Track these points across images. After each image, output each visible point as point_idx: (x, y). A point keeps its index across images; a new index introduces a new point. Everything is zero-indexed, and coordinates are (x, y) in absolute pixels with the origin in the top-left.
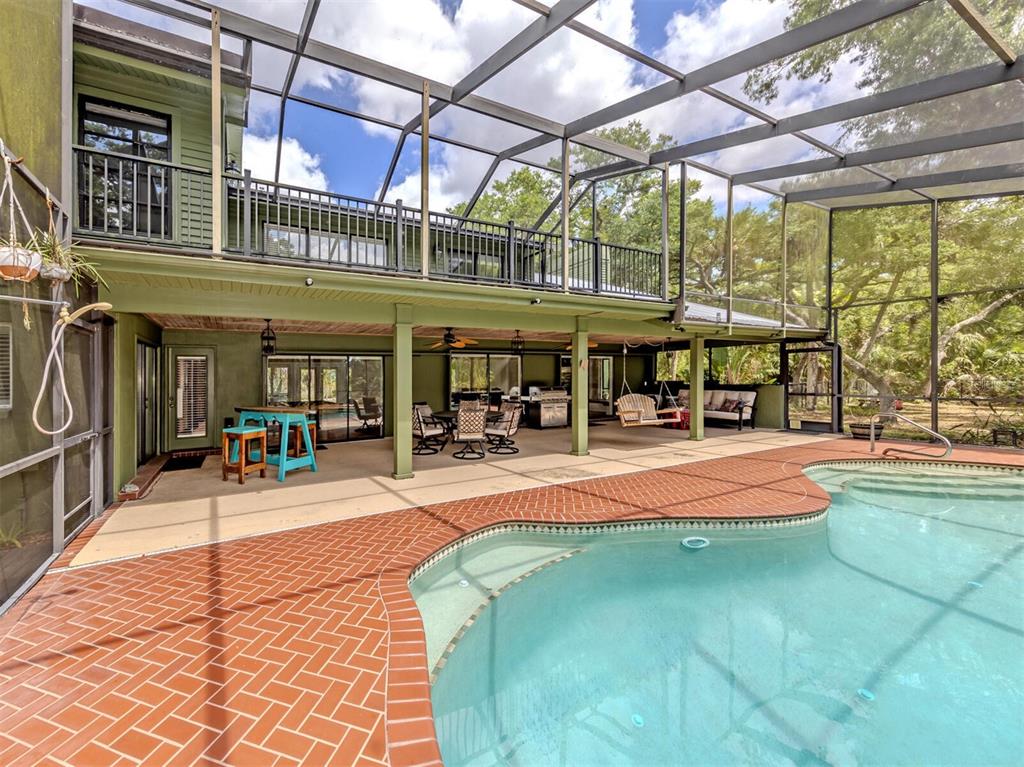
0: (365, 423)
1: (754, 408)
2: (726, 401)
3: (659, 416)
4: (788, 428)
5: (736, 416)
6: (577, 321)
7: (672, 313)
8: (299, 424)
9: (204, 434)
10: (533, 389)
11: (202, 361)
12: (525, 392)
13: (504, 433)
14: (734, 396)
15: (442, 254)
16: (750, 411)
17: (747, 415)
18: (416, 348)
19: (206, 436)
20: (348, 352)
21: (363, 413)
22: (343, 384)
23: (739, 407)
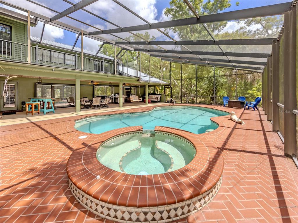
0: (70, 104)
1: (160, 98)
2: (156, 97)
3: (139, 100)
4: (165, 102)
5: (157, 100)
6: (120, 80)
7: (139, 80)
8: (49, 102)
9: (14, 106)
10: (116, 95)
11: (14, 85)
12: (115, 95)
13: (105, 104)
14: (157, 96)
15: (92, 61)
16: (159, 99)
17: (159, 100)
18: (81, 84)
19: (15, 107)
20: (64, 84)
21: (69, 101)
22: (63, 93)
23: (157, 98)
